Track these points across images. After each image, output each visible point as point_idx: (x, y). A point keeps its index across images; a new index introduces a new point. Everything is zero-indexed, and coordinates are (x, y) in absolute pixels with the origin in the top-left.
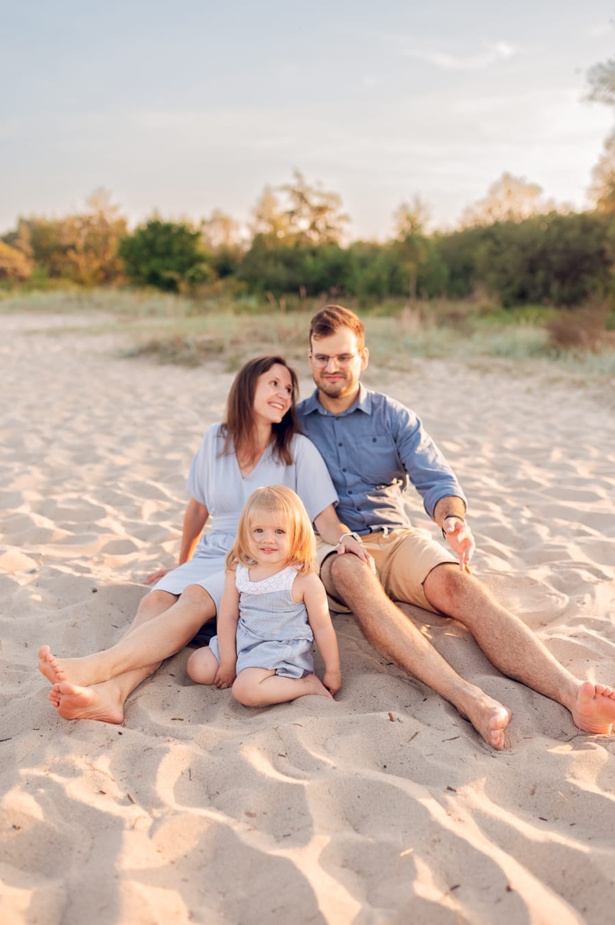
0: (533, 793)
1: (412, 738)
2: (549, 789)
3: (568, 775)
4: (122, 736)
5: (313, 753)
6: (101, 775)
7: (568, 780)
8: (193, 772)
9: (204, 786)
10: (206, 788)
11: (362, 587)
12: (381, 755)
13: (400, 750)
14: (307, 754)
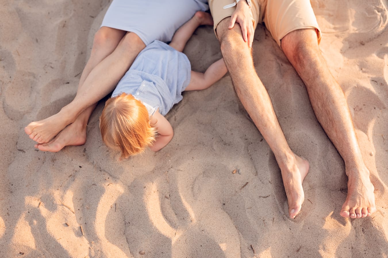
0: (298, 251)
1: (243, 187)
2: (307, 252)
3: (321, 247)
4: (81, 168)
5: (184, 201)
6: (67, 209)
7: (320, 251)
8: (118, 206)
9: (123, 215)
10: (124, 216)
11: (238, 68)
12: (224, 195)
13: (235, 195)
14: (180, 201)
